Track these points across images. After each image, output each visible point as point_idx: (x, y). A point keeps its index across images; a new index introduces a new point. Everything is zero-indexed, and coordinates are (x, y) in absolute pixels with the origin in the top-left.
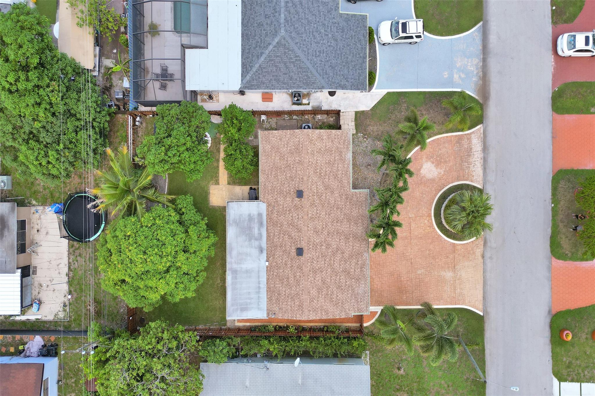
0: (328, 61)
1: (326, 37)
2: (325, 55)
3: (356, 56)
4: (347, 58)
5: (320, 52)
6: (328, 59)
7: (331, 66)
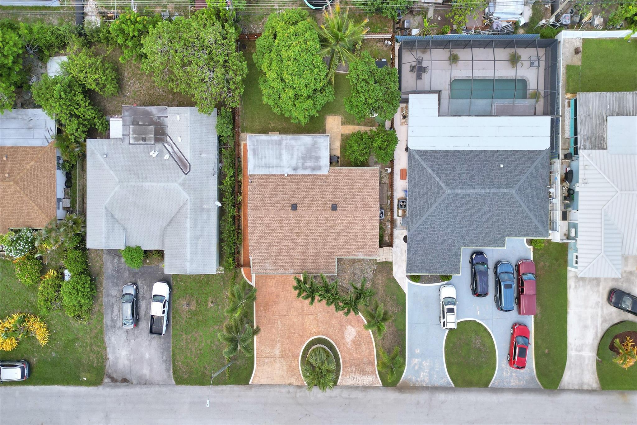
0: (427, 235)
1: (444, 234)
2: (432, 232)
3: (431, 263)
4: (430, 255)
5: (434, 228)
6: (429, 235)
7: (424, 238)
